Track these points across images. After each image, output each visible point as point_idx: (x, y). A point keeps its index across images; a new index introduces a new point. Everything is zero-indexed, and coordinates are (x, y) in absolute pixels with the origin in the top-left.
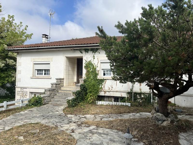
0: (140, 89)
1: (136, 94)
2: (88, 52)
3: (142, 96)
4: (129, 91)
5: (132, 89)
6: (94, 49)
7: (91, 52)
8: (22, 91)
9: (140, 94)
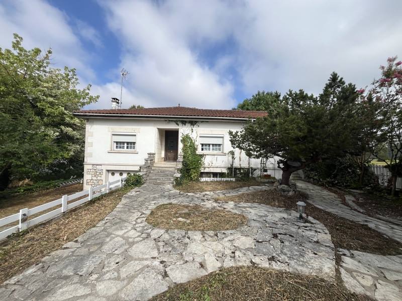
0: (240, 165)
1: (236, 169)
2: (185, 125)
3: (242, 171)
4: (230, 166)
5: (232, 164)
6: (192, 121)
7: (190, 124)
8: (95, 168)
9: (240, 169)
